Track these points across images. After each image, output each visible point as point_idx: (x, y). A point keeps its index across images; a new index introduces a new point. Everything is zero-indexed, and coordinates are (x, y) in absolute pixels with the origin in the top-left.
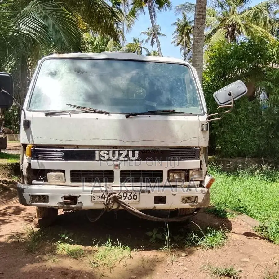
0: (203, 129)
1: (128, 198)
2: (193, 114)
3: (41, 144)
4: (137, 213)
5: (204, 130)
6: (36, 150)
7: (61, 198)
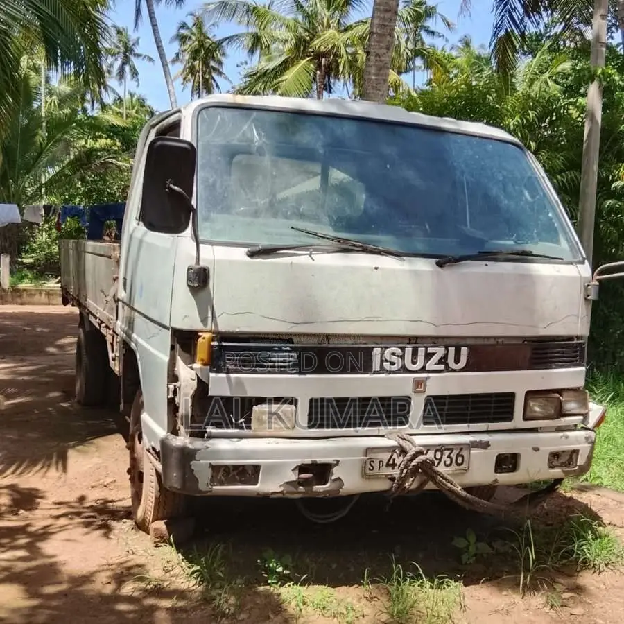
0: (588, 296)
1: (445, 462)
2: (565, 260)
3: (237, 330)
5: (589, 298)
7: (293, 470)
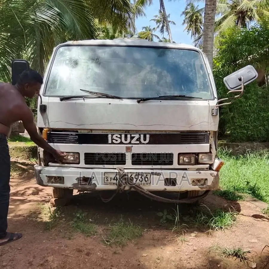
0: (213, 114)
2: (203, 98)
3: (57, 127)
4: (148, 195)
5: (214, 114)
6: (52, 133)
7: (76, 179)
